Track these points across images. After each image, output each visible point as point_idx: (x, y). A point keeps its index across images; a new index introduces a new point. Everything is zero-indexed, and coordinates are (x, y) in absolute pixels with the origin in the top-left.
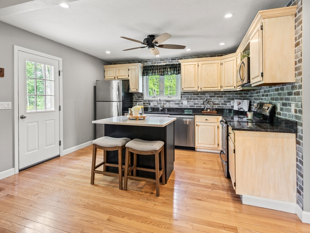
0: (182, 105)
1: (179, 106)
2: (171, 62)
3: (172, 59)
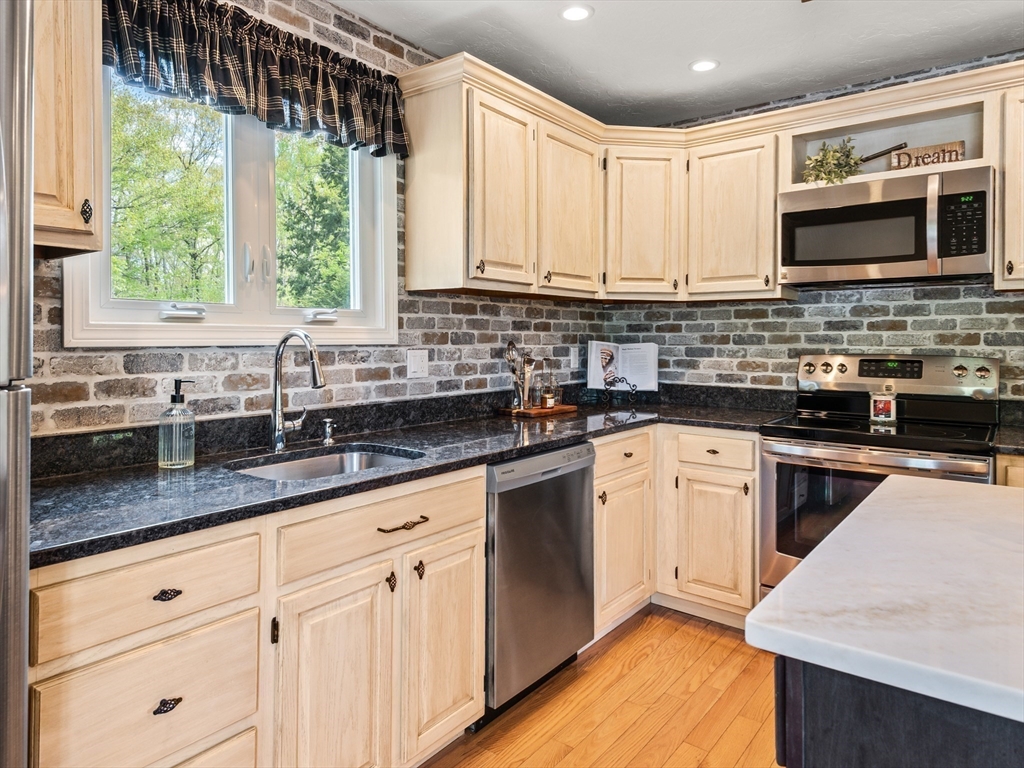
0: (402, 381)
1: (385, 390)
2: (337, 39)
3: (341, 22)
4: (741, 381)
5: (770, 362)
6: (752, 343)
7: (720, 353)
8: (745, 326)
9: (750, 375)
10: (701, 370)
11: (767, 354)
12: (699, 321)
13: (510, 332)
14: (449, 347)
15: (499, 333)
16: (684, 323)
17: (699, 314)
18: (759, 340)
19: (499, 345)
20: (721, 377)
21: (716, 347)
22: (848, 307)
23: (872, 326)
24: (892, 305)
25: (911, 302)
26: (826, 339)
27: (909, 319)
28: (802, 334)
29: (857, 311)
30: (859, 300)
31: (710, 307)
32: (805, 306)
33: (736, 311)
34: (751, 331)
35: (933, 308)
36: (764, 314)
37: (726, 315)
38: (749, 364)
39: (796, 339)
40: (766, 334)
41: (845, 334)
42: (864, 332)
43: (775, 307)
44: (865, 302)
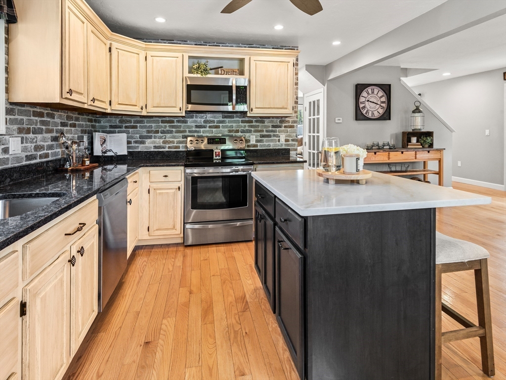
4: (164, 148)
5: (175, 140)
6: (168, 133)
7: (155, 137)
8: (166, 127)
9: (167, 146)
10: (147, 145)
11: (174, 137)
12: (146, 124)
13: (60, 128)
14: (31, 135)
15: (55, 128)
16: (138, 125)
17: (146, 121)
18: (171, 132)
19: (54, 134)
20: (155, 147)
21: (153, 135)
22: (203, 120)
23: (210, 127)
24: (216, 120)
25: (221, 119)
26: (196, 132)
27: (221, 125)
28: (187, 130)
29: (205, 122)
30: (206, 118)
31: (151, 118)
32: (188, 119)
33: (161, 120)
34: (168, 128)
35: (227, 121)
36: (173, 122)
37: (158, 122)
38: (167, 141)
39: (185, 131)
40: (174, 130)
41: (202, 130)
42: (208, 129)
43: (177, 119)
44: (208, 119)
